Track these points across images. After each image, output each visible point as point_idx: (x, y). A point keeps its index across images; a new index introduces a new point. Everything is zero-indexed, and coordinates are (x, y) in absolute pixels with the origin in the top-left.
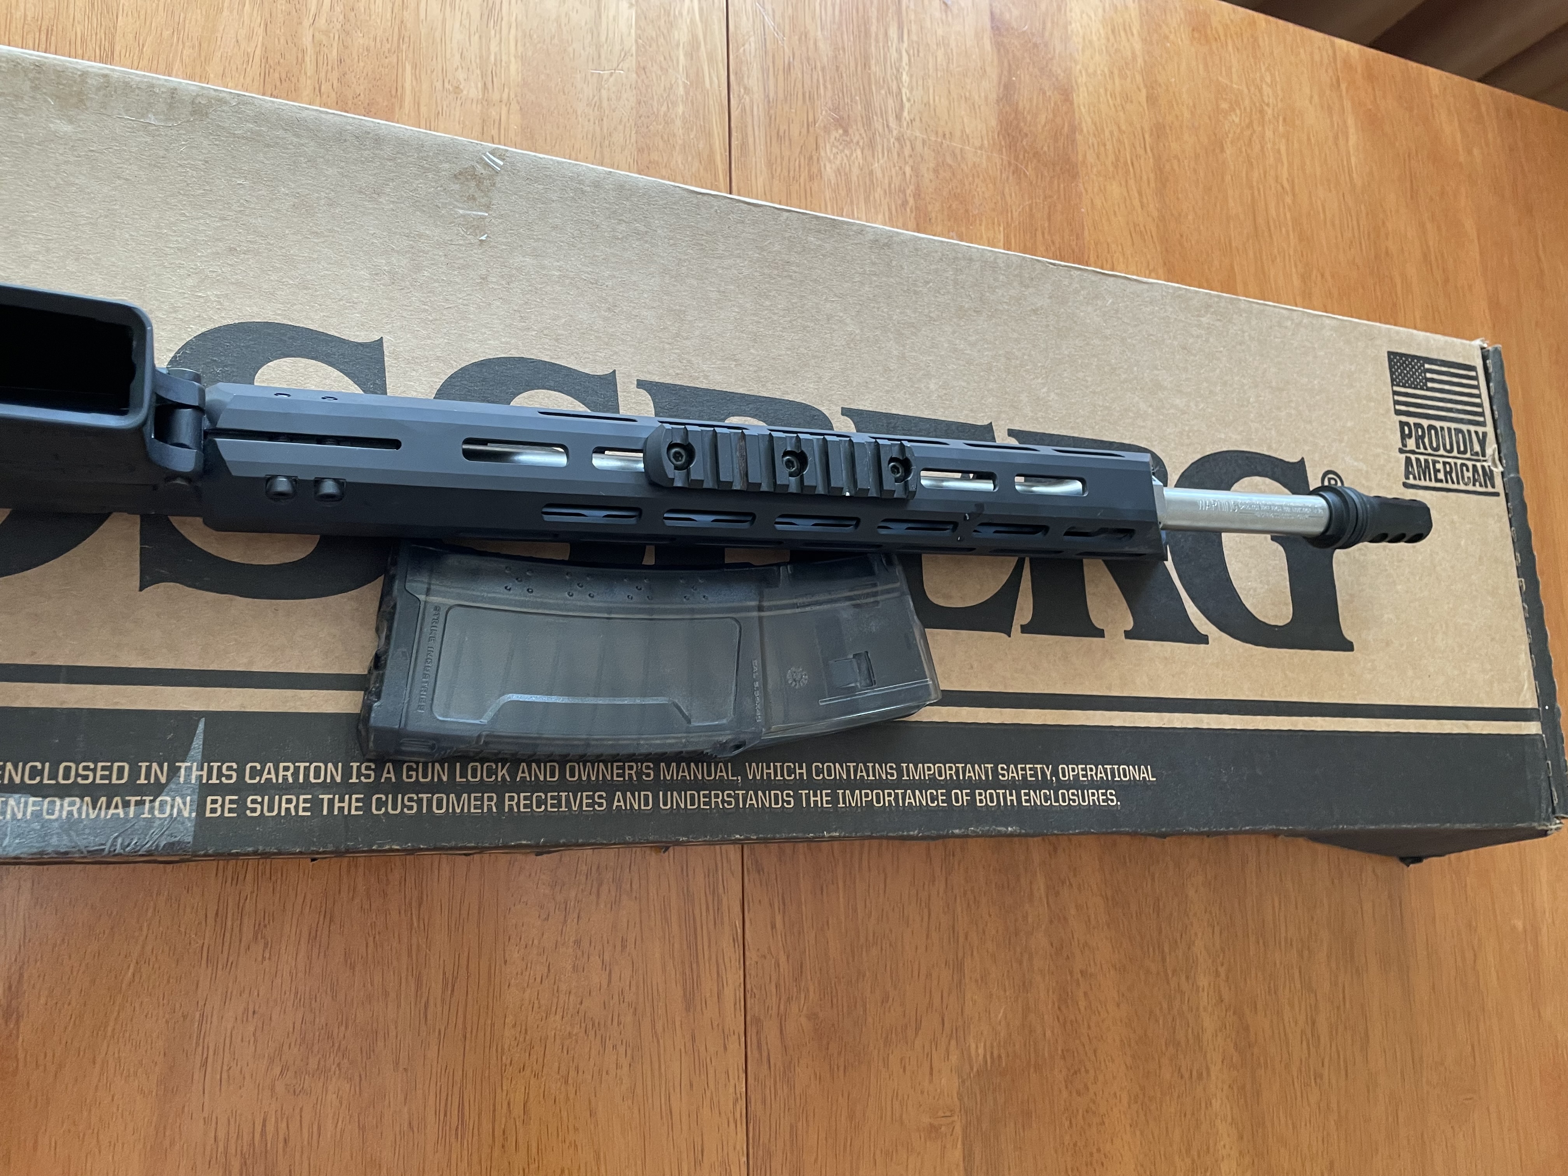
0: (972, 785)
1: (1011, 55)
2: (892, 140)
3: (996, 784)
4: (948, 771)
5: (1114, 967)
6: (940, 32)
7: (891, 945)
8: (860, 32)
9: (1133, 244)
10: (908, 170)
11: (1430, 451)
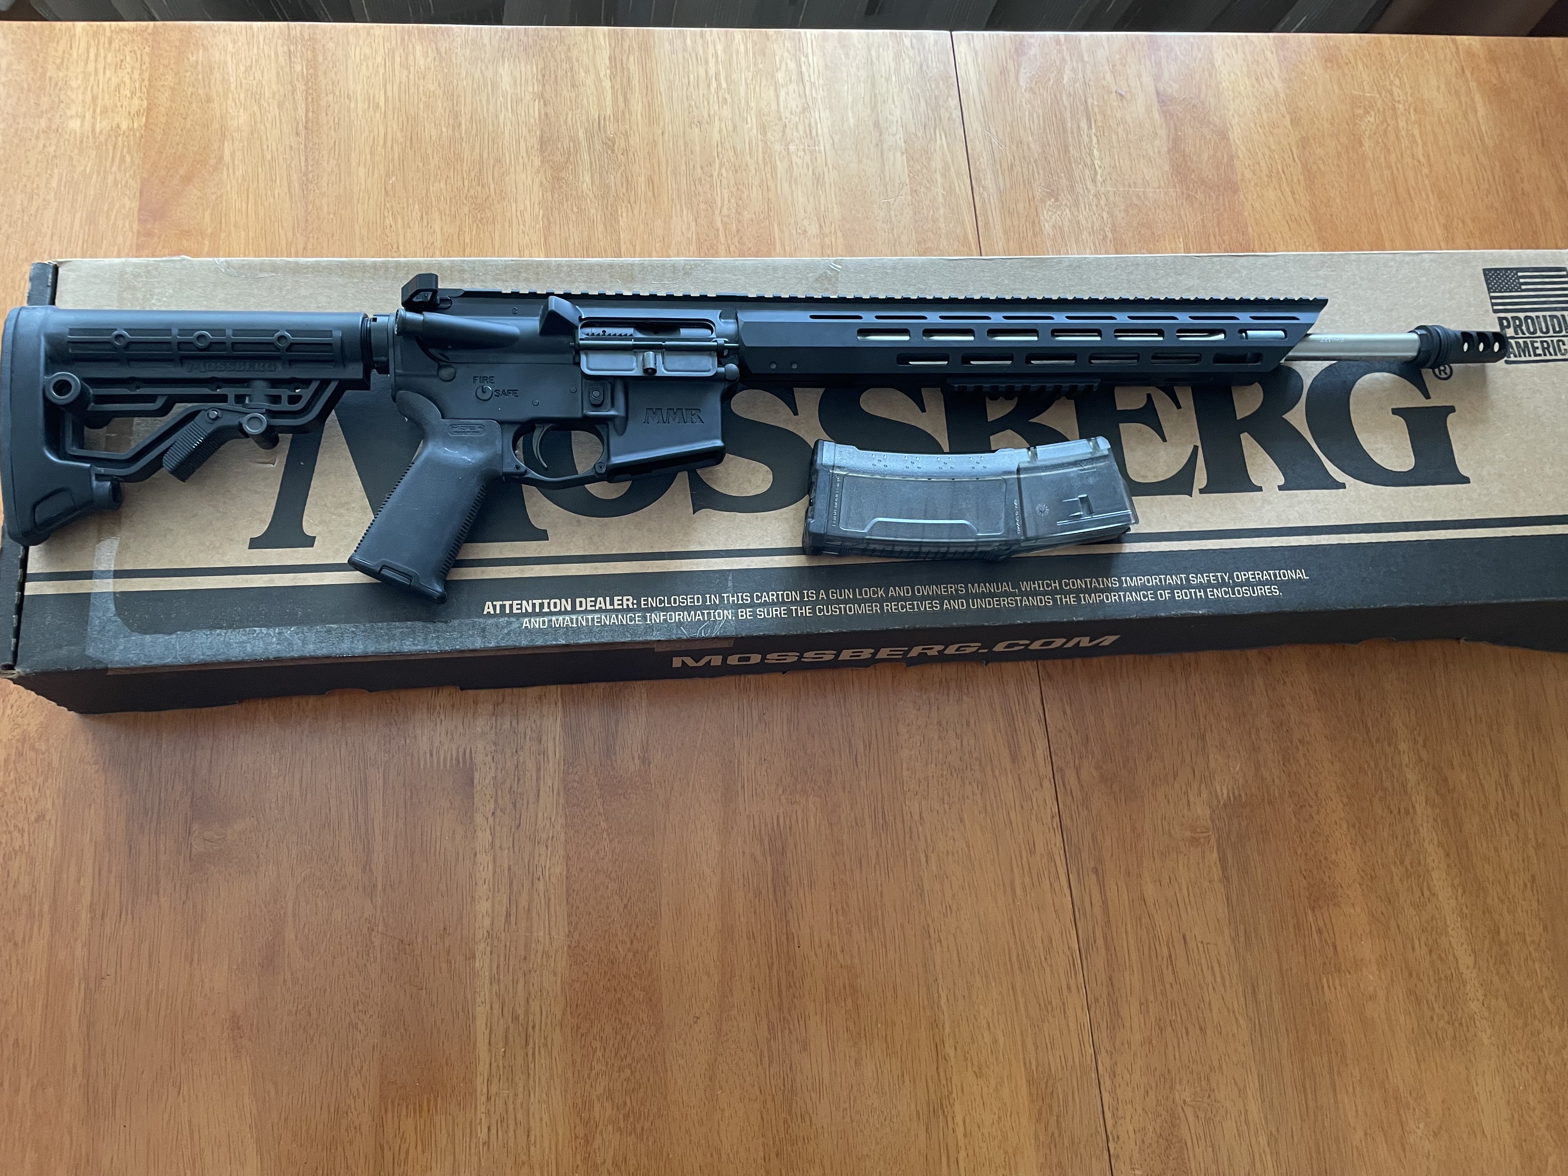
0: (1172, 588)
1: (1175, 117)
2: (1091, 197)
3: (1189, 586)
4: (1154, 581)
5: (1326, 737)
6: (1118, 115)
7: (1149, 724)
8: (1059, 130)
9: (1290, 230)
10: (1105, 215)
11: (1528, 335)
